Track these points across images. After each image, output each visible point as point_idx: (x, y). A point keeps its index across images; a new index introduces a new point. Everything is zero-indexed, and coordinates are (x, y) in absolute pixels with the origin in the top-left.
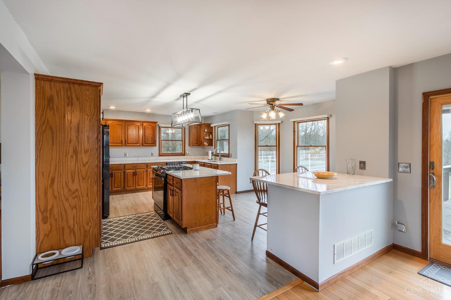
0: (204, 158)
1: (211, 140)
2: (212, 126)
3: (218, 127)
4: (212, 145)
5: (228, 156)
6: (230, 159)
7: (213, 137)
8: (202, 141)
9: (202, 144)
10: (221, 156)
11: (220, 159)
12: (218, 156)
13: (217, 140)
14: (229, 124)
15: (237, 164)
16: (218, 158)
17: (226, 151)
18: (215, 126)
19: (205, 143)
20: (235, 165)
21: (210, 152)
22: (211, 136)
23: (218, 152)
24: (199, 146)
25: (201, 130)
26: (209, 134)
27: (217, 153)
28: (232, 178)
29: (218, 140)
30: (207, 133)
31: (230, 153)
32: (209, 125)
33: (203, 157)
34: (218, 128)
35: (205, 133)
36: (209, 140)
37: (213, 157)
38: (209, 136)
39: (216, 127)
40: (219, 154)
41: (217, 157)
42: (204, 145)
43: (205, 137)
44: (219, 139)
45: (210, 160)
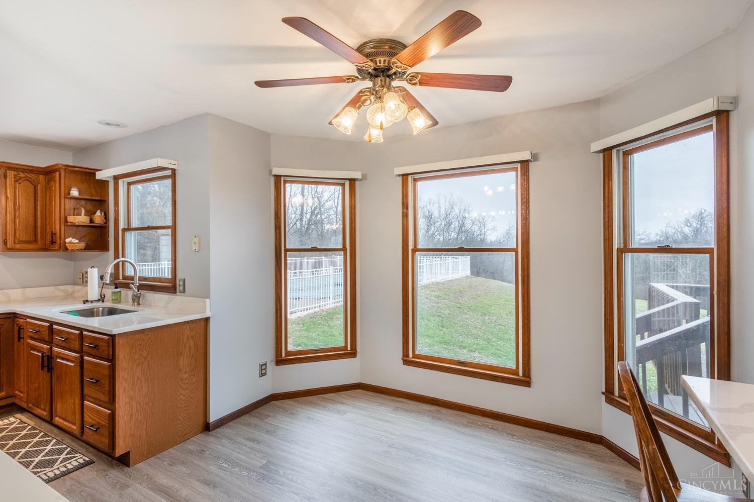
0: (73, 292)
1: (102, 229)
2: (100, 176)
3: (129, 184)
4: (104, 247)
5: (171, 287)
6: (177, 300)
7: (106, 217)
8: (53, 234)
9: (53, 242)
10: (141, 287)
11: (137, 299)
12: (127, 286)
13: (124, 230)
14: (174, 171)
15: (207, 320)
16: (128, 294)
17: (163, 269)
18: (116, 178)
19: (68, 240)
20: (203, 323)
21: (93, 274)
22: (98, 213)
23: (130, 272)
24: (45, 249)
25: (50, 188)
26: (90, 206)
27: (125, 278)
28: (185, 376)
29: (129, 229)
30: (83, 202)
31: (180, 276)
32: (88, 175)
33: (69, 288)
34: (132, 187)
35: (73, 201)
36: (86, 229)
37: (109, 291)
38: (90, 214)
39: (120, 181)
40: (132, 278)
41: (124, 291)
42: (67, 249)
43: (71, 219)
44: (135, 223)
45: (92, 302)
